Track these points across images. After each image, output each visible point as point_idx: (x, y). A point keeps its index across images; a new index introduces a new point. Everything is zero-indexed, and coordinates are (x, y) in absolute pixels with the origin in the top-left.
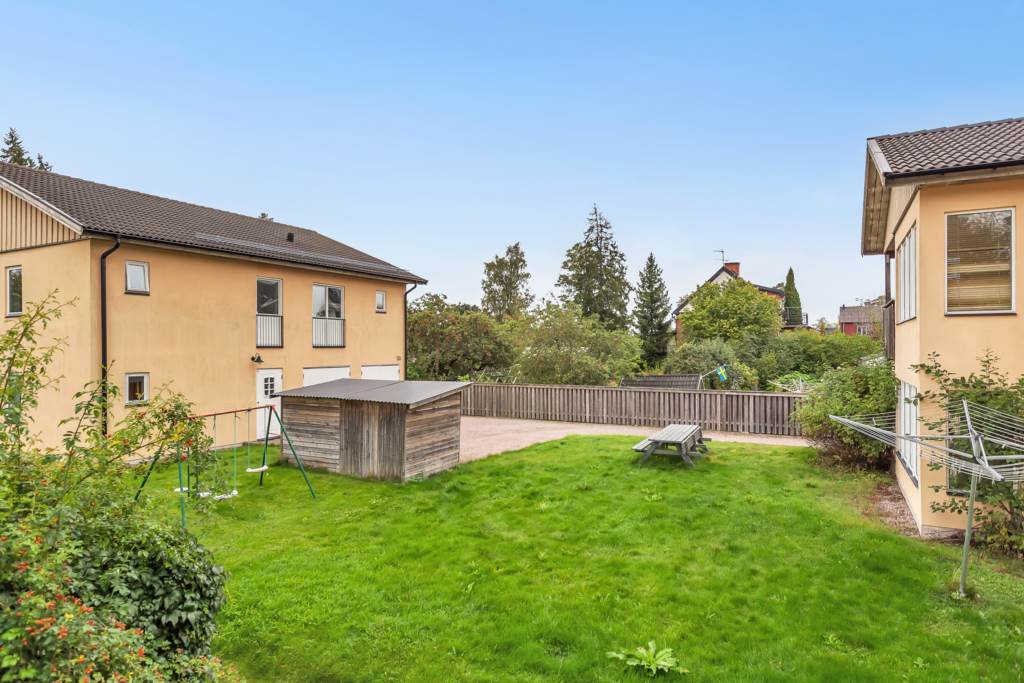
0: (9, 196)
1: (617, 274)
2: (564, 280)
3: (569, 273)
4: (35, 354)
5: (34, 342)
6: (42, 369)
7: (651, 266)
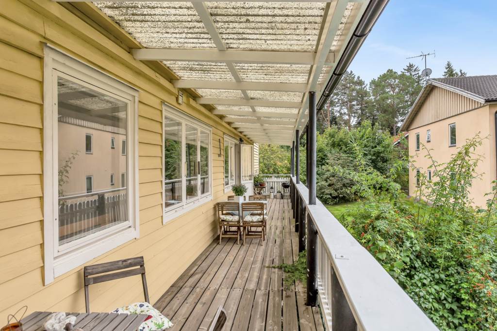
0: (450, 92)
4: (469, 163)
5: (470, 157)
6: (473, 170)
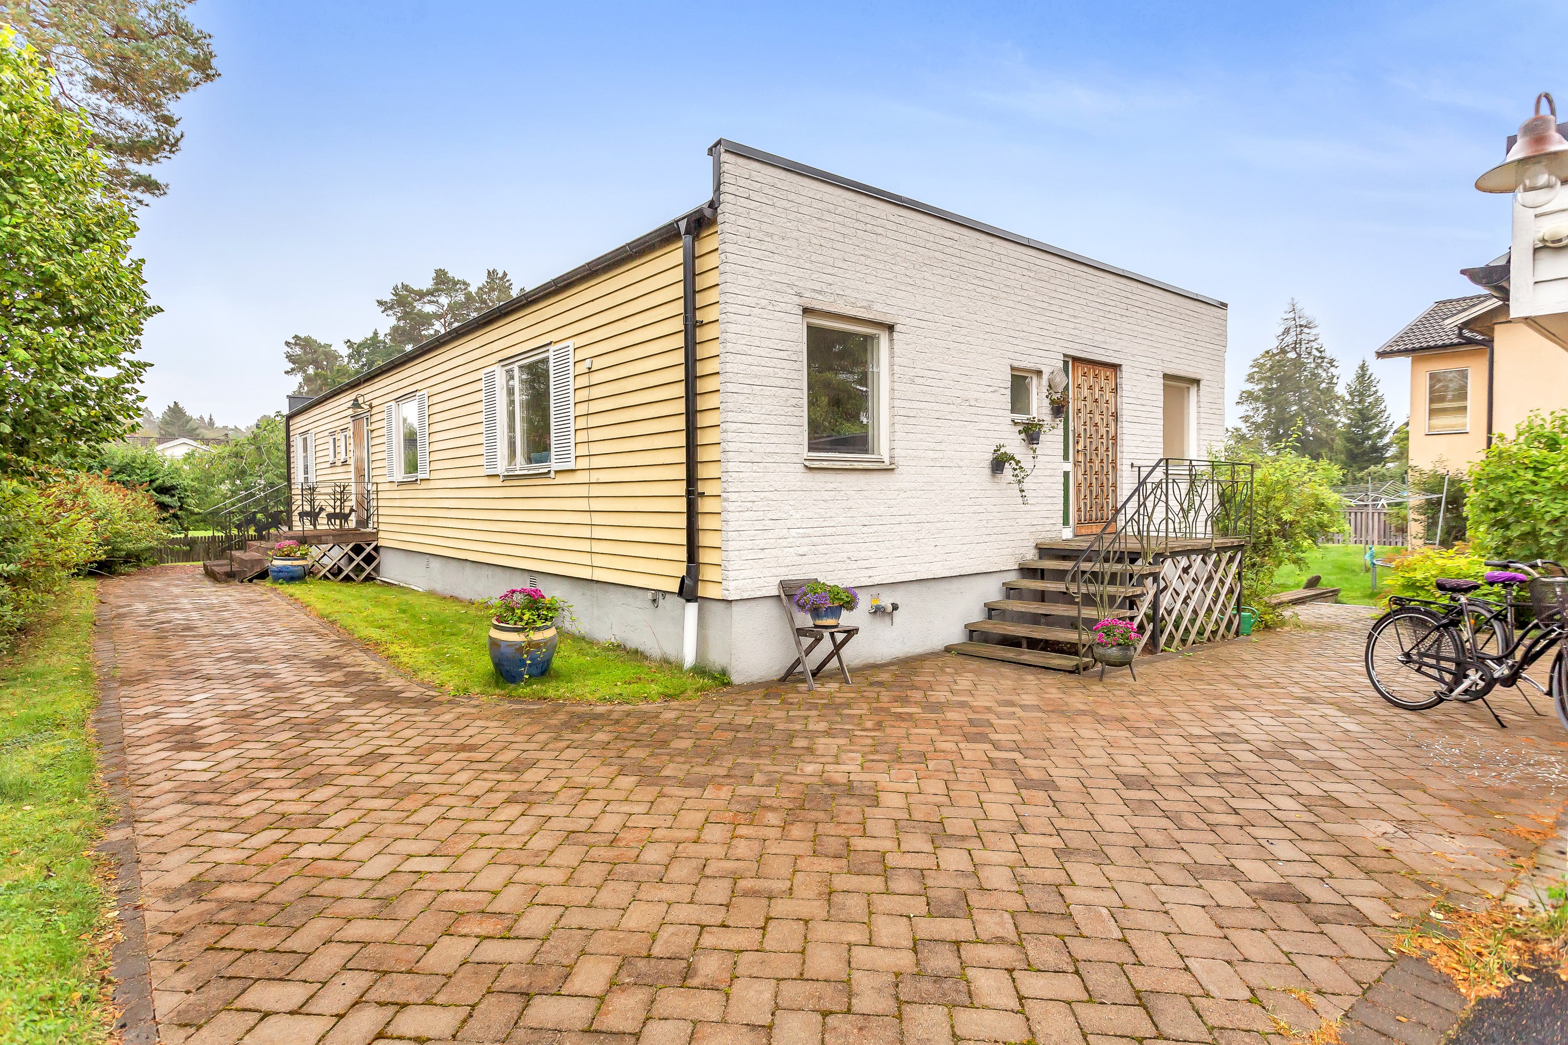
1: (1324, 385)
2: (1248, 397)
3: (1256, 388)
7: (1363, 376)
